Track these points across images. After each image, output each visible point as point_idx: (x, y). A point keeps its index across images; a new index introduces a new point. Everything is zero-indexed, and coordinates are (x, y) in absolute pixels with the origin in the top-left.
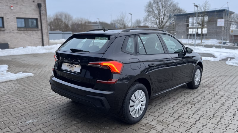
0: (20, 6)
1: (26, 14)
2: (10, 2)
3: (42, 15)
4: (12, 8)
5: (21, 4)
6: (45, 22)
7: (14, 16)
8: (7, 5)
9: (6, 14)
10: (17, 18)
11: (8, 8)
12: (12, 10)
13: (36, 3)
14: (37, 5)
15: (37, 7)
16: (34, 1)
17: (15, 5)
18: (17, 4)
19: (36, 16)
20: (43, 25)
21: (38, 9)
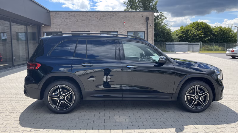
0: (131, 21)
1: (135, 27)
2: (124, 19)
3: (148, 27)
4: (125, 24)
5: (132, 20)
6: (151, 34)
7: (126, 30)
8: (121, 22)
9: (120, 29)
10: (128, 32)
11: (121, 24)
12: (124, 25)
13: (145, 18)
14: (145, 19)
15: (146, 21)
16: (143, 16)
17: (127, 21)
18: (129, 20)
19: (144, 29)
20: (148, 37)
21: (146, 23)
